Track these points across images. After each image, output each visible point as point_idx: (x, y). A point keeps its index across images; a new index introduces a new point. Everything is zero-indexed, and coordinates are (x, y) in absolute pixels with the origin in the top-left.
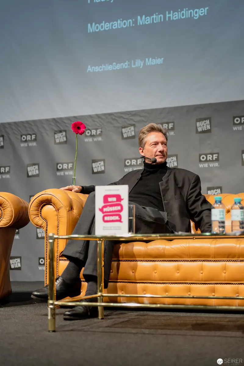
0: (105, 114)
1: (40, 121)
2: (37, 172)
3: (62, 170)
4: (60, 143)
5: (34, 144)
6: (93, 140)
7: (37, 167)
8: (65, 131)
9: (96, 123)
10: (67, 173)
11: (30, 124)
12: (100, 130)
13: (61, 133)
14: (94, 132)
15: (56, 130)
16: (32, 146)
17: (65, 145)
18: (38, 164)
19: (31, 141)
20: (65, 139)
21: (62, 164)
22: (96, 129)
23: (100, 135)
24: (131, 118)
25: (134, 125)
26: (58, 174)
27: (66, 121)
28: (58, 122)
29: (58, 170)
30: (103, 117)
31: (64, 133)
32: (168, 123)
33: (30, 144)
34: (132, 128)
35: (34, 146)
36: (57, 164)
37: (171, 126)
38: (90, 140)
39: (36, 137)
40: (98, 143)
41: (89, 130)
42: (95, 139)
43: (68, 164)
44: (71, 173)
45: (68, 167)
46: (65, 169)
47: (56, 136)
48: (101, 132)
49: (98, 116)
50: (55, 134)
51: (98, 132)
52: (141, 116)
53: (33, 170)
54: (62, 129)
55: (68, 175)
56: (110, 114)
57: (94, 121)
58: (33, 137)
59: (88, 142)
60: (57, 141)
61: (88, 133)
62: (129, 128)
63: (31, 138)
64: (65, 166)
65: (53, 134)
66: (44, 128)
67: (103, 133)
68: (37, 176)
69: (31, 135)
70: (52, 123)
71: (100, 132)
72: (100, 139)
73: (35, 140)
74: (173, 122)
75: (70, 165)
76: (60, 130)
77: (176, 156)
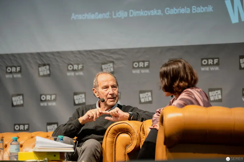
0: (86, 51)
1: (25, 54)
2: (22, 102)
3: (45, 101)
4: (44, 76)
5: (19, 76)
6: (75, 74)
7: (21, 97)
8: (49, 65)
9: (78, 58)
10: (50, 104)
11: (15, 57)
12: (82, 65)
13: (45, 67)
14: (76, 67)
15: (40, 63)
16: (17, 78)
17: (48, 78)
18: (22, 95)
19: (16, 73)
20: (48, 72)
21: (46, 95)
22: (78, 64)
23: (82, 70)
24: (111, 55)
25: (113, 62)
26: (42, 104)
27: (49, 55)
28: (42, 57)
29: (41, 101)
30: (85, 53)
31: (48, 67)
32: (144, 62)
33: (15, 76)
34: (111, 65)
35: (19, 78)
36: (41, 95)
37: (146, 64)
38: (72, 74)
39: (21, 69)
40: (79, 77)
41: (71, 64)
42: (77, 74)
43: (51, 95)
44: (54, 104)
45: (51, 98)
46: (48, 100)
47: (40, 69)
48: (83, 67)
49: (80, 52)
50: (39, 67)
51: (80, 67)
52: (119, 55)
53: (17, 100)
54: (46, 63)
55: (52, 106)
56: (91, 51)
57: (76, 57)
58: (18, 69)
59: (71, 76)
60: (41, 74)
61: (71, 67)
62: (108, 64)
63: (16, 70)
64: (48, 97)
65: (37, 67)
66: (29, 61)
67: (84, 68)
68: (22, 105)
69: (16, 67)
70: (36, 57)
71: (81, 67)
72: (81, 73)
73: (20, 72)
74: (149, 61)
75: (53, 97)
76: (43, 63)
77: (151, 91)
